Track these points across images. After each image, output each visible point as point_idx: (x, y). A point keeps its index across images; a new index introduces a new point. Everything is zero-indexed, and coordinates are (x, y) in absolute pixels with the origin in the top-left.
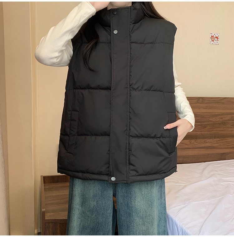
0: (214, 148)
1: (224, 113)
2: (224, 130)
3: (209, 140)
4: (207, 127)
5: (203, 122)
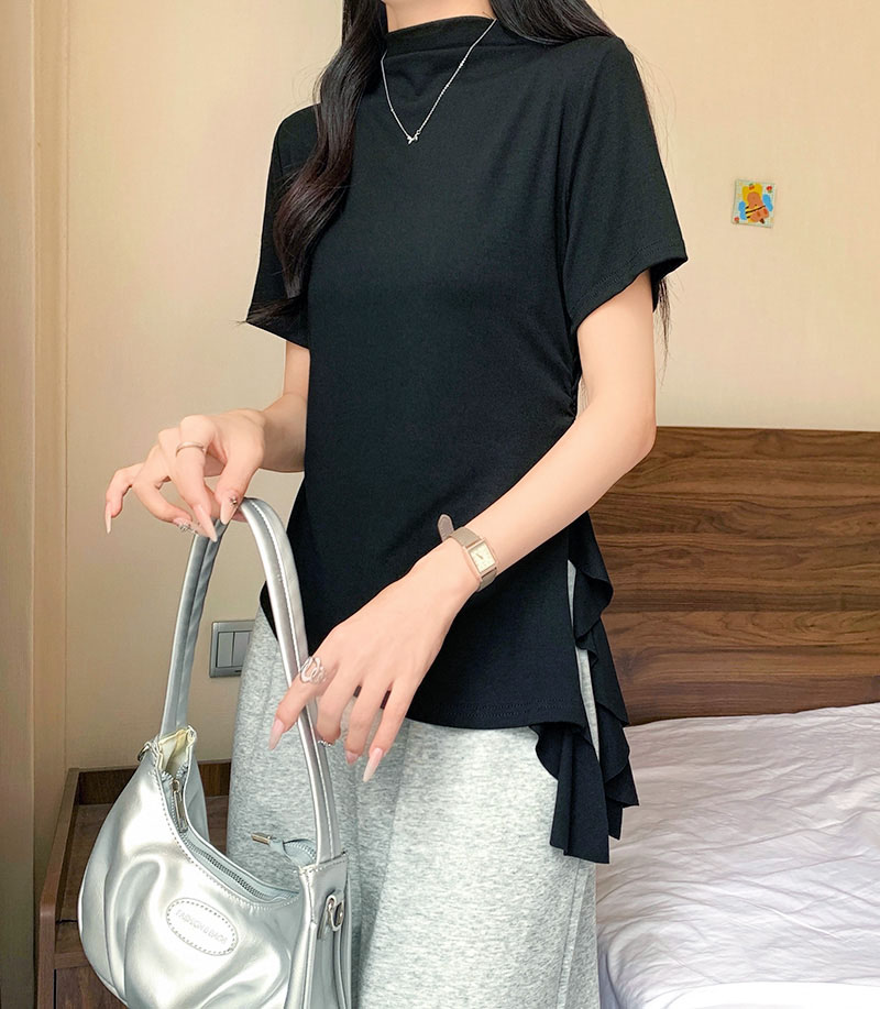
0: (841, 653)
3: (818, 619)
4: (807, 558)
5: (788, 538)
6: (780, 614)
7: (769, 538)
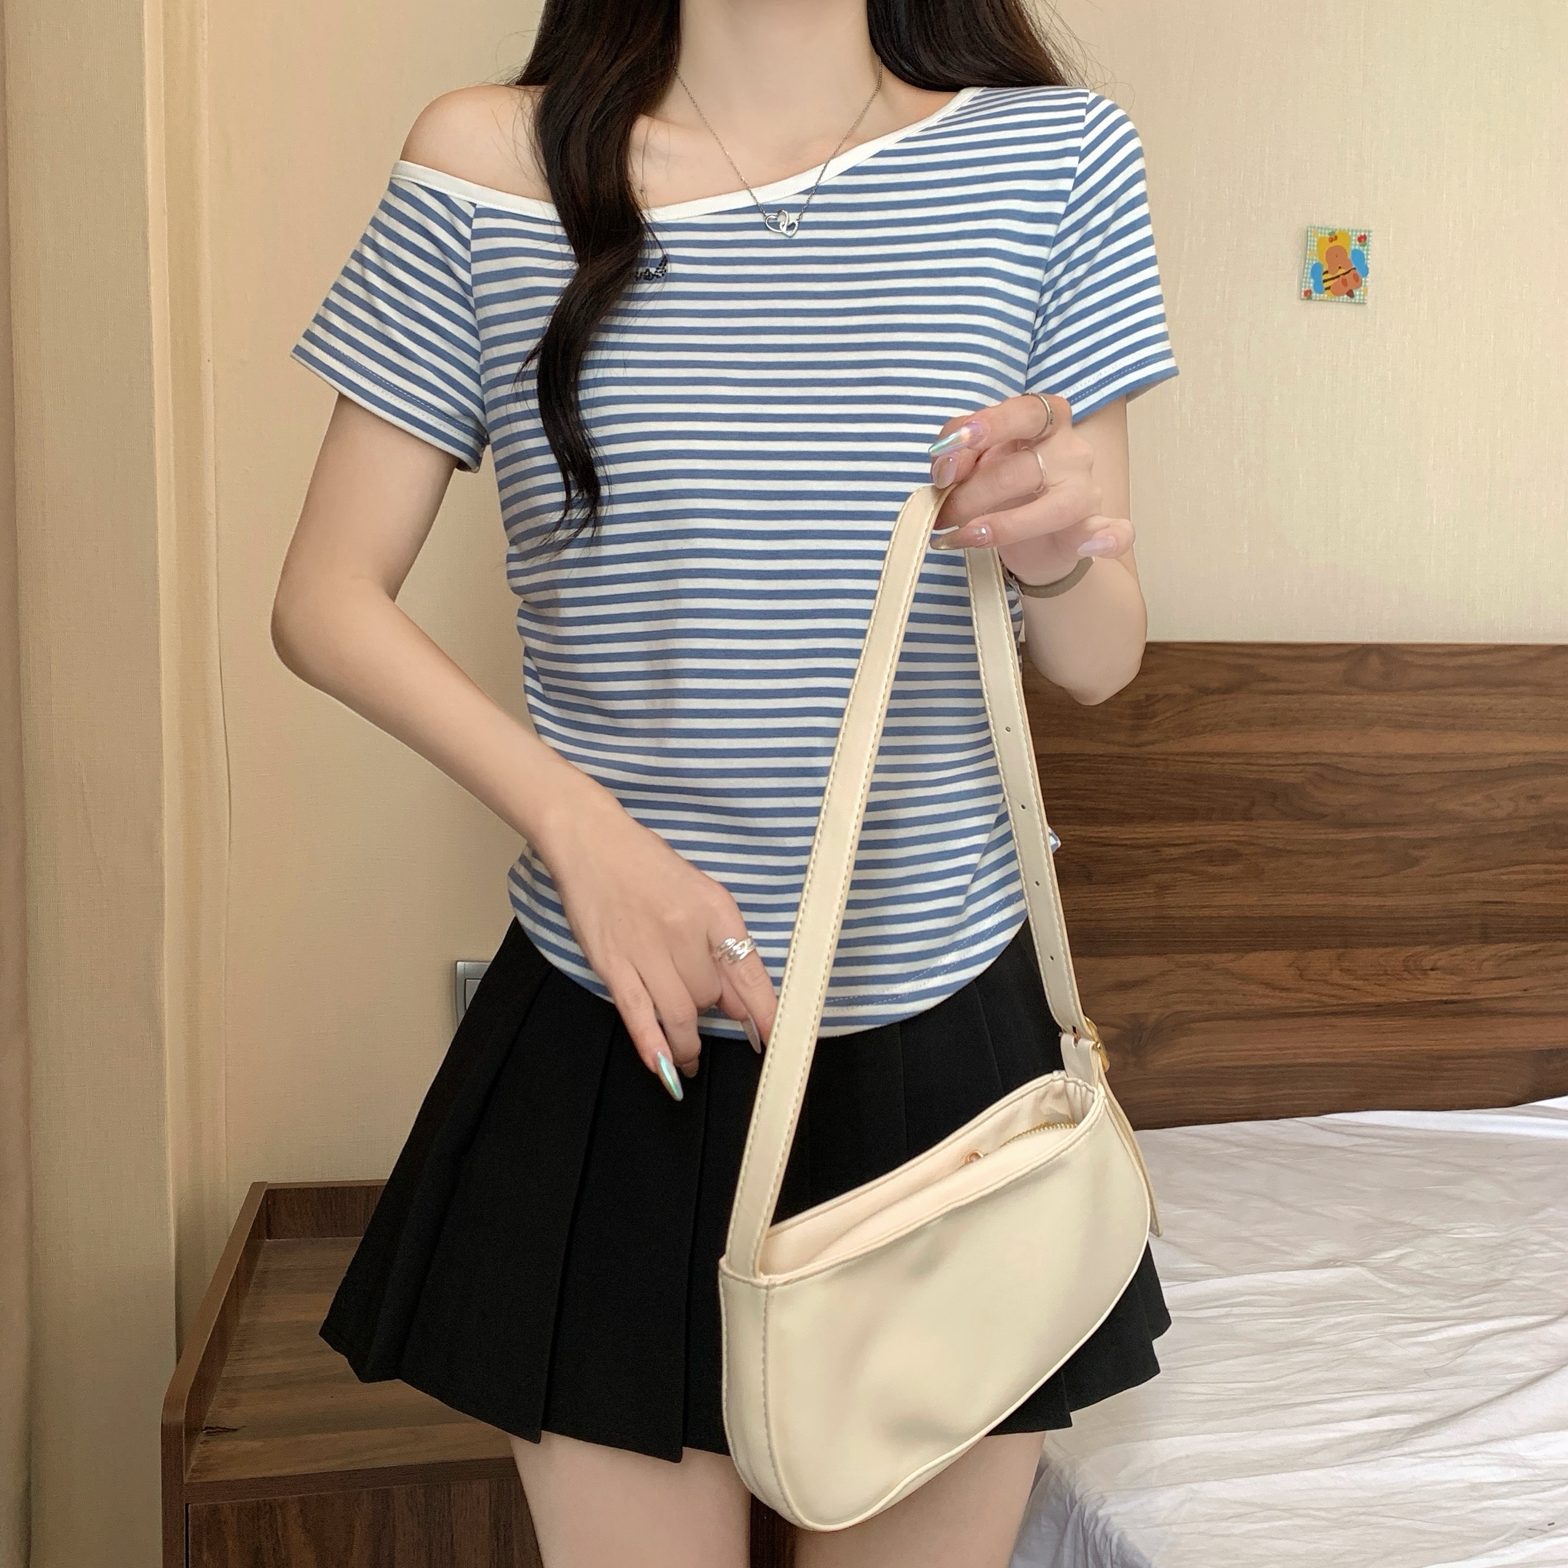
0: (1480, 1013)
3: (1441, 957)
4: (1424, 858)
5: (1395, 824)
6: (1380, 950)
7: (1363, 825)
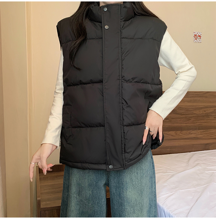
0: (198, 139)
1: (207, 106)
2: (208, 122)
3: (194, 132)
4: (192, 119)
5: (188, 115)
6: (186, 131)
7: (184, 115)
